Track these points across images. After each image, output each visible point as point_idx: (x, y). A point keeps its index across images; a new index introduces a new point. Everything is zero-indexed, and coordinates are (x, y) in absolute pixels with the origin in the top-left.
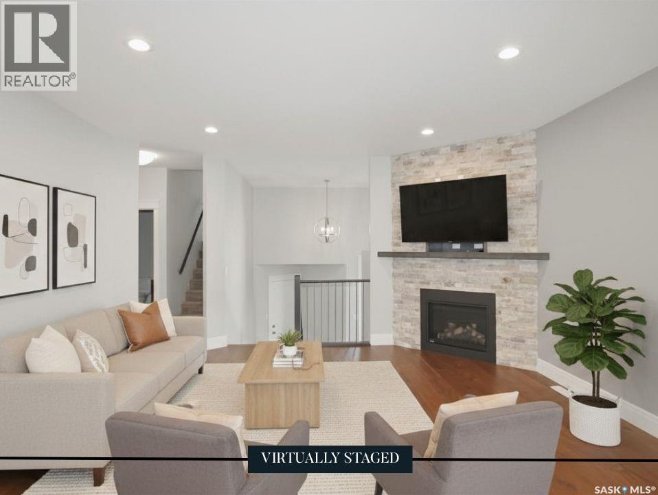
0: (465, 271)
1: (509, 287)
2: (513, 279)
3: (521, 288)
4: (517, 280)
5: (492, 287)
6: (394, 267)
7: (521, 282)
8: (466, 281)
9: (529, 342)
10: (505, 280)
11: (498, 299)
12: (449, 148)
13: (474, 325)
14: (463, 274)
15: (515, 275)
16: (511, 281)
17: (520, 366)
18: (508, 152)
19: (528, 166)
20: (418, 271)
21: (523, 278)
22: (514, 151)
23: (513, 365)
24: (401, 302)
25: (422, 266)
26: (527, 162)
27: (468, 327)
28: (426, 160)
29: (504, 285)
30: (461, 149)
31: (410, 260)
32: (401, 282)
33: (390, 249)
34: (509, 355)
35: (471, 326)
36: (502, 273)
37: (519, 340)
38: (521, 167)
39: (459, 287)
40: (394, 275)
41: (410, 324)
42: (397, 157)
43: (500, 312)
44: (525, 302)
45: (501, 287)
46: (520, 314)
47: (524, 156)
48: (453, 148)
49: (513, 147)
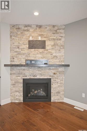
0: (41, 71)
1: (55, 76)
2: (57, 73)
3: (59, 76)
4: (58, 73)
5: (50, 76)
6: (11, 71)
7: (59, 74)
8: (41, 75)
9: (61, 93)
10: (54, 74)
11: (52, 80)
12: (35, 26)
13: (41, 89)
14: (40, 72)
15: (57, 72)
16: (57, 74)
17: (59, 101)
18: (56, 31)
19: (62, 37)
20: (22, 72)
21: (60, 72)
22: (58, 31)
23: (56, 101)
24: (14, 85)
25: (24, 70)
26: (62, 35)
27: (39, 90)
28: (26, 28)
29: (54, 75)
30: (40, 27)
31: (18, 68)
32: (14, 77)
33: (9, 63)
34: (55, 98)
35: (40, 90)
36: (53, 71)
37: (58, 93)
38: (60, 36)
39: (38, 77)
40: (11, 74)
41: (18, 93)
42: (13, 25)
43: (52, 84)
44: (60, 80)
45: (53, 76)
46: (59, 84)
47: (61, 33)
48: (37, 26)
49: (57, 29)
